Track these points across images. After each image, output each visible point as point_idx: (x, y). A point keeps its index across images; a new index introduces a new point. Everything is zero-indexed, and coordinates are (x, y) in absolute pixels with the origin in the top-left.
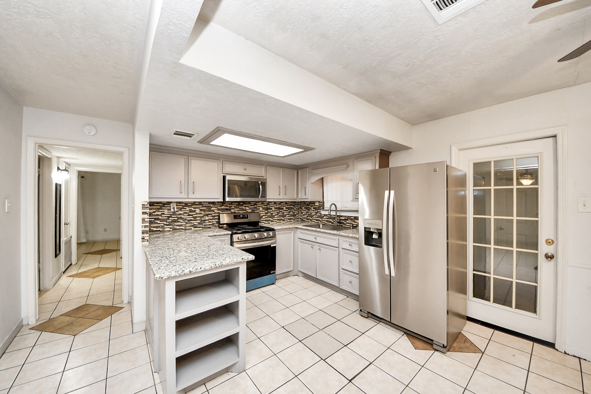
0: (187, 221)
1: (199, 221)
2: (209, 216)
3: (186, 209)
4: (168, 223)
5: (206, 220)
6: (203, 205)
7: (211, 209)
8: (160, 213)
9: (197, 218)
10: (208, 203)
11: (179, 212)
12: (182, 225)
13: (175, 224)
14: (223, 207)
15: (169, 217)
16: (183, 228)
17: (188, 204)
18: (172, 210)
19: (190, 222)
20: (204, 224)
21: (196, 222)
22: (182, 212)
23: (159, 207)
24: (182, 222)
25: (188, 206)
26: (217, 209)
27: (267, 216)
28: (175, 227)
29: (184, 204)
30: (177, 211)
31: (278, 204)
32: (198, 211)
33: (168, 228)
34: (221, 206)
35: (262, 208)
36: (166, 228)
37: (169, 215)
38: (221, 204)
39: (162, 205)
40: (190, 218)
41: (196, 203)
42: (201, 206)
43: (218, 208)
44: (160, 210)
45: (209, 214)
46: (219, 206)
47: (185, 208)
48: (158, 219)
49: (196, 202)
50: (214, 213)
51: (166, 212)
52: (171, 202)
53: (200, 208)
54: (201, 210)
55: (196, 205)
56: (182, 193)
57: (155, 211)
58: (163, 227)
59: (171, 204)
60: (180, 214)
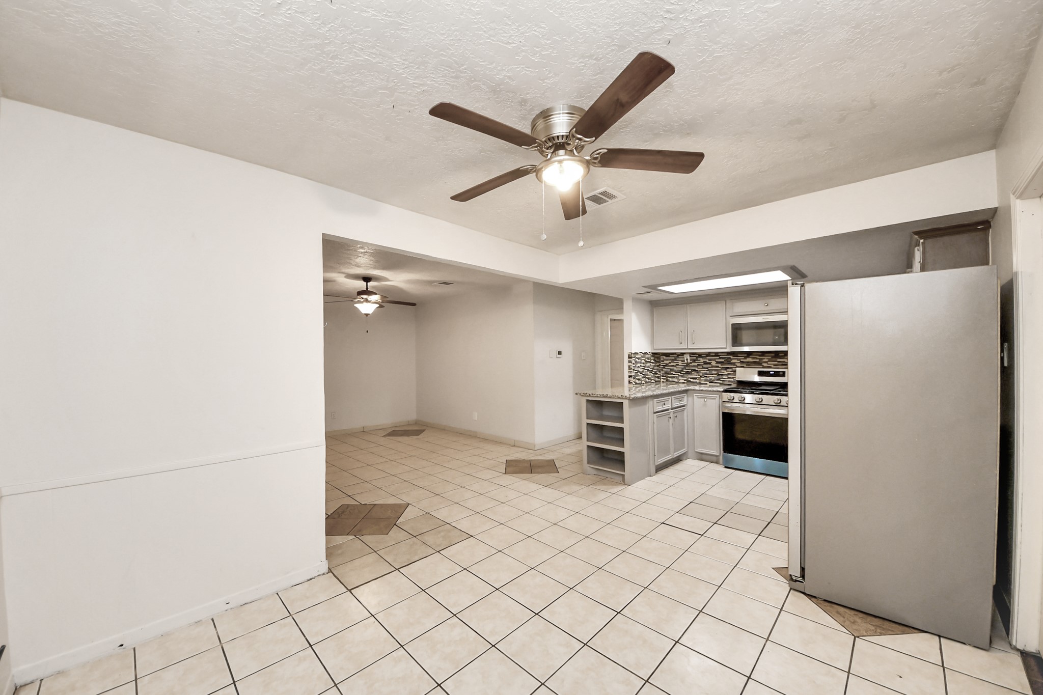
0: (702, 374)
1: (716, 376)
2: (728, 370)
4: (682, 375)
5: (725, 375)
6: (721, 357)
7: (731, 361)
8: (675, 364)
9: (713, 372)
10: (726, 354)
11: (693, 364)
12: (695, 378)
13: (689, 376)
14: (749, 359)
15: (683, 369)
16: (698, 381)
17: (703, 356)
18: (686, 361)
19: (705, 375)
20: (721, 380)
21: (712, 377)
23: (674, 358)
24: (696, 375)
25: (702, 357)
26: (739, 361)
28: (689, 379)
29: (697, 355)
30: (691, 363)
32: (714, 363)
33: (683, 379)
34: (746, 358)
36: (681, 379)
37: (683, 367)
38: (746, 355)
39: (676, 356)
40: (705, 371)
41: (711, 354)
42: (718, 357)
43: (742, 360)
44: (675, 361)
45: (728, 368)
46: (743, 358)
47: (699, 359)
48: (673, 370)
50: (735, 366)
51: (680, 363)
52: (684, 353)
53: (717, 360)
54: (717, 363)
55: (713, 356)
56: (681, 343)
57: (670, 361)
58: (677, 378)
59: (685, 355)
60: (694, 366)
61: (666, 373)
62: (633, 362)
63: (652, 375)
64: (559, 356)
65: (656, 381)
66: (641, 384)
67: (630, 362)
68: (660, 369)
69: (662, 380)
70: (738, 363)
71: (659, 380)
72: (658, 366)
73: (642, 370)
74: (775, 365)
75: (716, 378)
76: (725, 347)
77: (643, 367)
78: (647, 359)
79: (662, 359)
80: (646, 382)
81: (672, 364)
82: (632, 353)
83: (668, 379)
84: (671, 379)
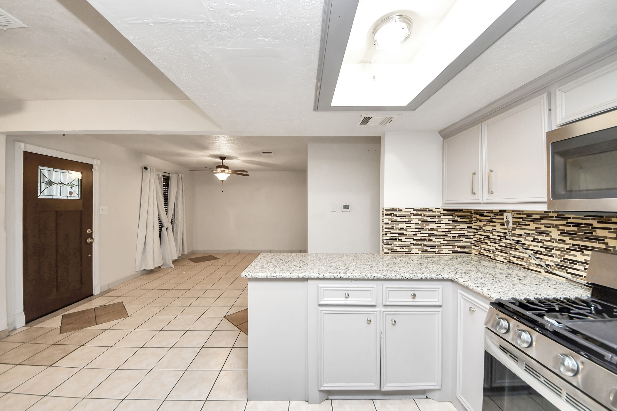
0: (532, 252)
1: (559, 260)
4: (500, 248)
5: (578, 262)
6: (569, 221)
7: (594, 234)
8: (490, 228)
9: (553, 252)
11: (518, 231)
12: (521, 259)
13: (511, 252)
15: (502, 238)
16: (525, 264)
17: (534, 216)
18: (506, 226)
19: (538, 256)
20: (569, 270)
21: (551, 261)
23: (489, 218)
24: (523, 253)
25: (533, 220)
28: (511, 258)
29: (525, 216)
32: (555, 234)
33: (501, 256)
36: (499, 255)
37: (502, 235)
39: (492, 215)
40: (537, 246)
42: (564, 223)
44: (491, 224)
45: (586, 248)
47: (527, 223)
48: (488, 237)
51: (498, 228)
52: (505, 211)
53: (561, 228)
54: (563, 233)
56: (473, 194)
57: (485, 223)
58: (494, 252)
59: (505, 214)
60: (519, 235)
61: (480, 241)
63: (445, 242)
64: (346, 210)
65: (455, 252)
66: (409, 253)
69: (474, 252)
71: (466, 251)
72: (462, 229)
73: (414, 233)
75: (559, 267)
77: (416, 230)
78: (427, 219)
79: (474, 219)
80: (425, 251)
81: (487, 228)
82: (385, 209)
83: (482, 251)
84: (485, 253)
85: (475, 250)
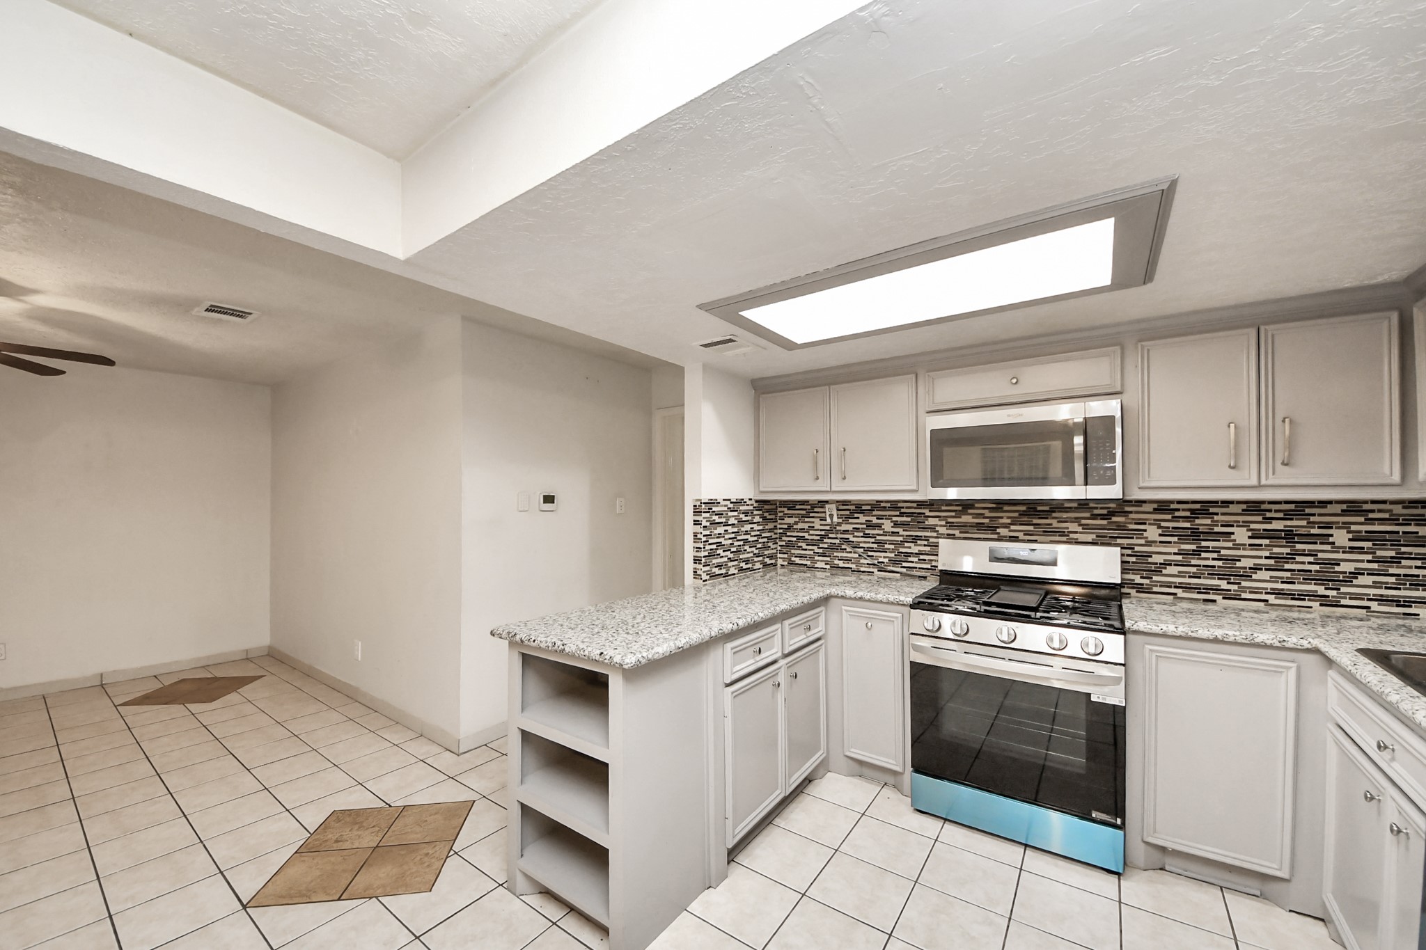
0: (862, 550)
1: (893, 555)
2: (919, 542)
3: (858, 518)
4: (821, 551)
5: (912, 553)
6: (903, 511)
7: (927, 523)
8: (806, 526)
9: (886, 546)
10: (915, 505)
11: (844, 527)
12: (848, 560)
13: (836, 554)
14: (966, 519)
15: (823, 537)
16: (853, 566)
17: (864, 508)
18: (829, 521)
19: (870, 553)
20: (904, 564)
21: (884, 557)
22: (850, 527)
23: (804, 512)
24: (851, 552)
25: (862, 512)
27: (1194, 570)
28: (836, 562)
29: (853, 507)
30: (839, 524)
31: (1281, 515)
32: (888, 525)
33: (822, 561)
34: (959, 515)
35: (1159, 527)
36: (818, 561)
37: (823, 533)
38: (960, 508)
39: (809, 507)
40: (869, 543)
41: (882, 505)
42: (898, 513)
43: (950, 520)
44: (806, 520)
45: (919, 538)
46: (953, 514)
47: (856, 515)
48: (802, 538)
49: (882, 502)
50: (935, 534)
51: (817, 524)
52: (827, 502)
53: (894, 519)
54: (896, 524)
55: (884, 509)
56: (817, 478)
57: (797, 520)
58: (811, 558)
59: (827, 506)
60: (846, 532)
61: (790, 545)
62: (704, 523)
63: (757, 551)
64: (548, 506)
65: (765, 565)
66: (727, 575)
67: (696, 523)
68: (778, 536)
69: (780, 562)
70: (941, 526)
71: (773, 561)
72: (770, 530)
73: (730, 541)
74: (1027, 533)
75: (893, 562)
76: (914, 487)
77: (733, 535)
78: (742, 516)
79: (779, 514)
80: (741, 570)
81: (800, 526)
82: (703, 501)
83: (793, 559)
84: (797, 560)
85: (782, 560)
